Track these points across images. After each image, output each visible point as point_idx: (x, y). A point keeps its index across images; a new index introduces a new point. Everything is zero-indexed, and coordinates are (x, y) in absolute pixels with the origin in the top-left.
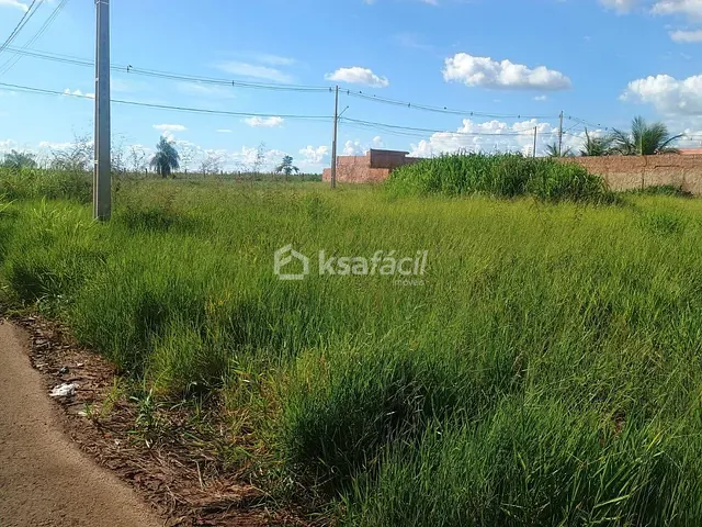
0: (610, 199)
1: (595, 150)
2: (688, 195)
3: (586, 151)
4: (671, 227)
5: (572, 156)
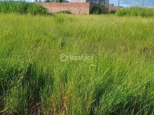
3: (46, 1)
5: (42, 2)
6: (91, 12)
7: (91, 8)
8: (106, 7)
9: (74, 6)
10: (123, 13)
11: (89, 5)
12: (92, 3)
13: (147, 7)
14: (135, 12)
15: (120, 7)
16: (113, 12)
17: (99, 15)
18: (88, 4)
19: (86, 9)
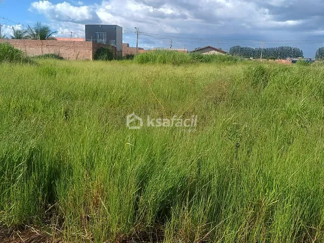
0: (27, 61)
1: (18, 36)
2: (61, 58)
3: (14, 36)
4: (51, 73)
5: (7, 39)
6: (96, 57)
7: (95, 50)
8: (118, 49)
9: (66, 47)
10: (146, 59)
11: (91, 46)
12: (96, 41)
13: (178, 50)
14: (161, 58)
15: (140, 49)
16: (130, 57)
17: (109, 62)
18: (90, 44)
19: (87, 51)
